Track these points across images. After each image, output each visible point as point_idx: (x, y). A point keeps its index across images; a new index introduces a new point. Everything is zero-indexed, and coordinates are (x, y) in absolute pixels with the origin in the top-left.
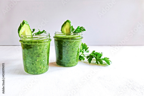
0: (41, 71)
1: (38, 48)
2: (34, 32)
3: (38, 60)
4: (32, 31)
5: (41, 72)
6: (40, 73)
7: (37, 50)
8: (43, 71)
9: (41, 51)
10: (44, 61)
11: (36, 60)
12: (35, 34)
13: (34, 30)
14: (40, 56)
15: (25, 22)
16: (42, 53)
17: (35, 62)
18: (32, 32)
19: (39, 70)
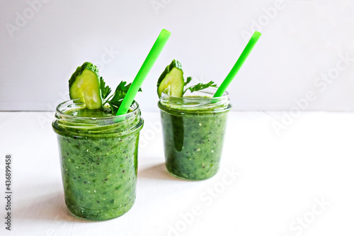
0: (203, 174)
1: (200, 124)
2: (189, 85)
3: (199, 150)
4: (185, 81)
5: (203, 176)
6: (201, 177)
7: (197, 128)
8: (208, 174)
9: (207, 132)
10: (212, 151)
11: (195, 150)
12: (190, 88)
13: (189, 79)
14: (205, 141)
15: (175, 64)
16: (209, 136)
17: (192, 154)
18: (185, 84)
19: (200, 170)
